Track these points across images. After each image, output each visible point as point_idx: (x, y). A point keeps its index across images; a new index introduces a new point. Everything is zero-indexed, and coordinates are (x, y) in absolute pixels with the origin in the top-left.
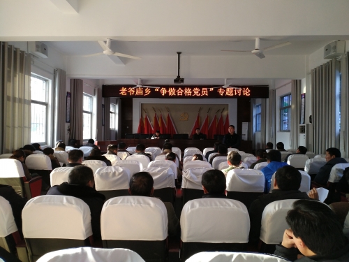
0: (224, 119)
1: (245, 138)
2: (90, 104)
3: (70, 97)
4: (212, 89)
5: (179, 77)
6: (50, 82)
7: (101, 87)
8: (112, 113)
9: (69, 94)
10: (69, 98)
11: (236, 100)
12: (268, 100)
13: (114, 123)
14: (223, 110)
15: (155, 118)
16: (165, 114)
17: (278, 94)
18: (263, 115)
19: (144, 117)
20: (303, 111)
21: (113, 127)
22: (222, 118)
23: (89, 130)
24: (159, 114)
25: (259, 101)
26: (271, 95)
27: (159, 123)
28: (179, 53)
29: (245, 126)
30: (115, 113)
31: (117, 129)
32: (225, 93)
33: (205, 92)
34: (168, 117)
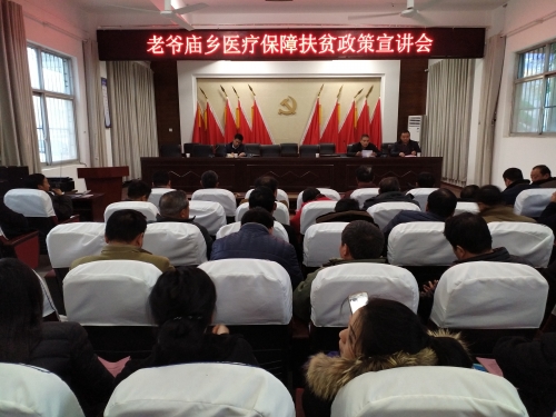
11: (397, 63)
14: (371, 89)
15: (228, 109)
22: (366, 107)
26: (490, 49)
27: (237, 121)
34: (255, 109)
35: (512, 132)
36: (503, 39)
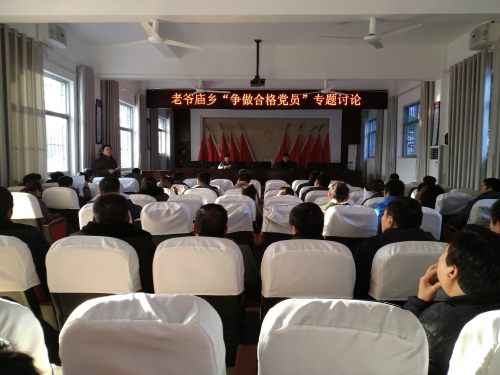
0: (323, 140)
1: (352, 166)
2: (129, 117)
3: (101, 107)
4: (305, 96)
5: (257, 76)
6: (72, 84)
7: (145, 93)
8: (161, 130)
9: (99, 103)
10: (99, 109)
11: (340, 112)
12: (386, 111)
13: (165, 146)
14: (322, 126)
15: (224, 138)
16: (238, 134)
17: (402, 103)
18: (379, 133)
19: (208, 137)
20: (436, 127)
21: (163, 152)
22: (319, 138)
23: (129, 156)
24: (228, 133)
25: (373, 113)
26: (390, 104)
27: (230, 146)
28: (258, 42)
29: (352, 149)
30: (165, 131)
31: (169, 154)
32: (324, 101)
33: (295, 100)
34: (242, 138)
35: (404, 155)
36: (396, 99)
